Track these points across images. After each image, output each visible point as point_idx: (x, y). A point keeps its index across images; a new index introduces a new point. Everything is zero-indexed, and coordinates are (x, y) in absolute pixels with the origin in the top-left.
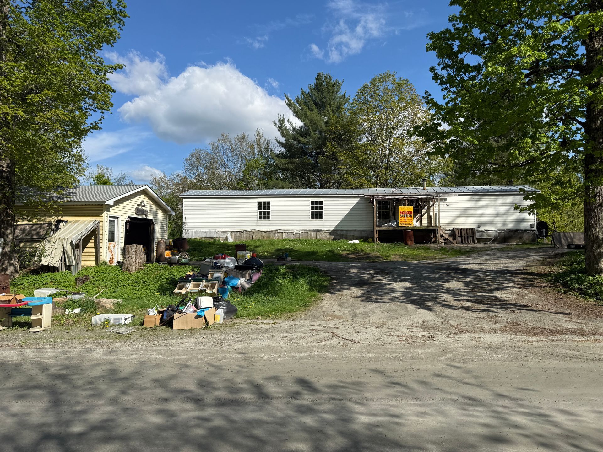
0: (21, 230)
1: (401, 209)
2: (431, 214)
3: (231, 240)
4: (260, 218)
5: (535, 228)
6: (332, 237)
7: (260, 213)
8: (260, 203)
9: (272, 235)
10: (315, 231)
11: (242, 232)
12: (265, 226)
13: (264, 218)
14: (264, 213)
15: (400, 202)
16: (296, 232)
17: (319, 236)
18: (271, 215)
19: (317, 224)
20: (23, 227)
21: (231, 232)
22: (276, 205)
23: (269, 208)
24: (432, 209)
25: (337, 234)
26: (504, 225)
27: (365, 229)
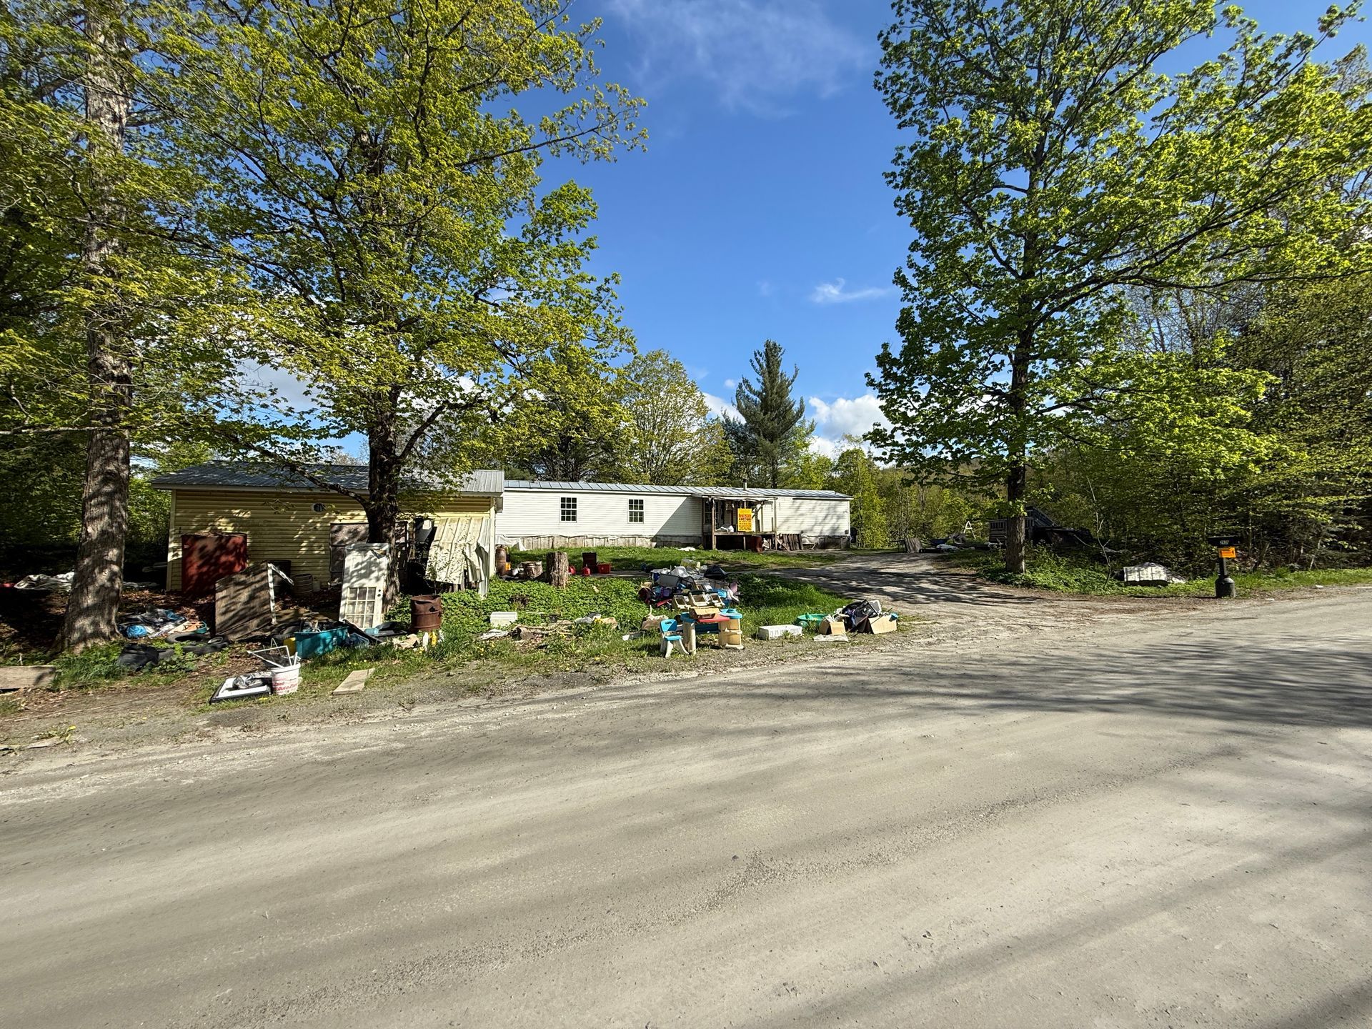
0: (349, 532)
1: (740, 511)
2: (759, 518)
3: (522, 549)
4: (563, 519)
5: (849, 535)
6: (654, 544)
7: (563, 512)
8: (563, 500)
9: (579, 541)
10: (634, 537)
11: (538, 537)
12: (569, 529)
13: (568, 519)
14: (568, 512)
15: (738, 504)
16: (611, 538)
17: (639, 543)
18: (578, 515)
19: (636, 528)
20: (353, 527)
21: (523, 538)
22: (584, 503)
23: (575, 506)
24: (759, 513)
25: (661, 540)
26: (834, 529)
27: (691, 534)
